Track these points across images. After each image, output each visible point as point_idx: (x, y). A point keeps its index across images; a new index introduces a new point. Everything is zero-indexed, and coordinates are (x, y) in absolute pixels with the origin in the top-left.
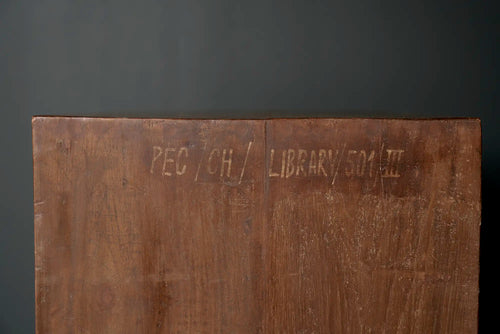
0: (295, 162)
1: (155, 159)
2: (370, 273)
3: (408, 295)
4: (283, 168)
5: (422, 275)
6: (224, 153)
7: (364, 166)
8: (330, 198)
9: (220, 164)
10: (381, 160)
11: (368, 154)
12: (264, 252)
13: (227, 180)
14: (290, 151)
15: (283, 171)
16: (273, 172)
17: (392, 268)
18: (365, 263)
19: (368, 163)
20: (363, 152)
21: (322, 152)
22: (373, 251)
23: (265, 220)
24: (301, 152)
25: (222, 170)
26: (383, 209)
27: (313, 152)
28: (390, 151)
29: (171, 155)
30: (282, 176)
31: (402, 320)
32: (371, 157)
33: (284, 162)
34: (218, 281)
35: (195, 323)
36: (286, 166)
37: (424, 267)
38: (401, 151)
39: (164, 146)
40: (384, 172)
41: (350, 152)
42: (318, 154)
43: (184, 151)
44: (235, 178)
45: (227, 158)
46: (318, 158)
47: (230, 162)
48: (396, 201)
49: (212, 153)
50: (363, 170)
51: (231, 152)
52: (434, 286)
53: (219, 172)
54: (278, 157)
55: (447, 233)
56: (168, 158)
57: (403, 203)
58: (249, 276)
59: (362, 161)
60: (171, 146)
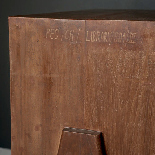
0: (96, 36)
1: (48, 33)
2: (123, 80)
3: (137, 89)
4: (92, 38)
5: (143, 82)
6: (71, 31)
7: (121, 39)
8: (108, 50)
9: (69, 36)
10: (128, 37)
11: (123, 34)
12: (85, 69)
13: (72, 41)
14: (94, 32)
15: (91, 39)
16: (88, 39)
17: (131, 78)
18: (121, 75)
19: (123, 37)
20: (121, 33)
21: (106, 32)
22: (124, 71)
23: (85, 57)
24: (98, 32)
25: (70, 38)
26: (128, 56)
27: (102, 32)
28: (131, 33)
29: (53, 32)
30: (91, 41)
31: (135, 98)
32: (124, 35)
33: (92, 36)
34: (69, 78)
35: (61, 93)
36: (92, 37)
37: (143, 78)
38: (135, 33)
39: (50, 28)
40: (129, 41)
41: (116, 33)
42: (104, 33)
43: (57, 31)
44: (75, 41)
45: (72, 34)
46: (104, 35)
47: (73, 35)
48: (133, 53)
49: (67, 32)
50: (121, 40)
51: (73, 31)
52: (147, 86)
53: (69, 39)
54: (90, 34)
55: (153, 66)
56: (52, 33)
57: (136, 54)
58: (79, 78)
59: (120, 37)
60: (53, 29)
